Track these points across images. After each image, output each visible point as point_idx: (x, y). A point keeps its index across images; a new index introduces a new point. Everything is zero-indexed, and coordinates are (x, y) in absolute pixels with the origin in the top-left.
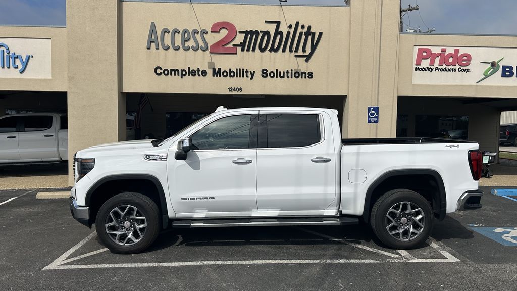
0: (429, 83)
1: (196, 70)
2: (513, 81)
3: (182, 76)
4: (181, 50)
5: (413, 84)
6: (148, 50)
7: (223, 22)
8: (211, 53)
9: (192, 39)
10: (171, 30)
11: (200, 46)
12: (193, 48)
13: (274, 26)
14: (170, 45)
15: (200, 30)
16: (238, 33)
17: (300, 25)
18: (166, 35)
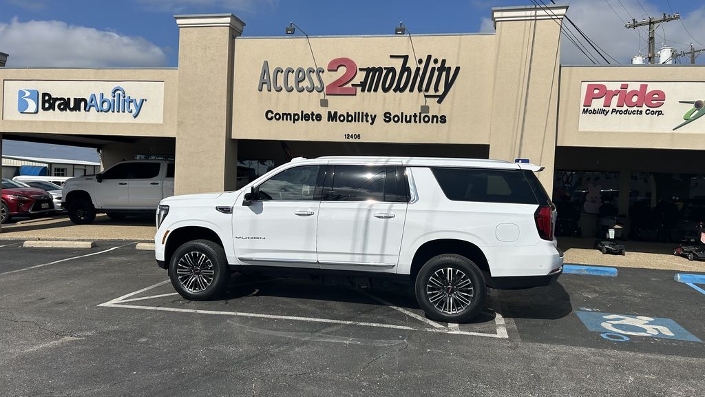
0: (603, 130)
1: (310, 113)
3: (294, 121)
4: (295, 91)
5: (580, 130)
6: (260, 92)
7: (342, 59)
8: (327, 94)
9: (306, 79)
10: (285, 69)
11: (316, 87)
12: (308, 89)
13: (401, 61)
14: (283, 86)
15: (316, 69)
16: (358, 70)
17: (432, 59)
18: (279, 74)
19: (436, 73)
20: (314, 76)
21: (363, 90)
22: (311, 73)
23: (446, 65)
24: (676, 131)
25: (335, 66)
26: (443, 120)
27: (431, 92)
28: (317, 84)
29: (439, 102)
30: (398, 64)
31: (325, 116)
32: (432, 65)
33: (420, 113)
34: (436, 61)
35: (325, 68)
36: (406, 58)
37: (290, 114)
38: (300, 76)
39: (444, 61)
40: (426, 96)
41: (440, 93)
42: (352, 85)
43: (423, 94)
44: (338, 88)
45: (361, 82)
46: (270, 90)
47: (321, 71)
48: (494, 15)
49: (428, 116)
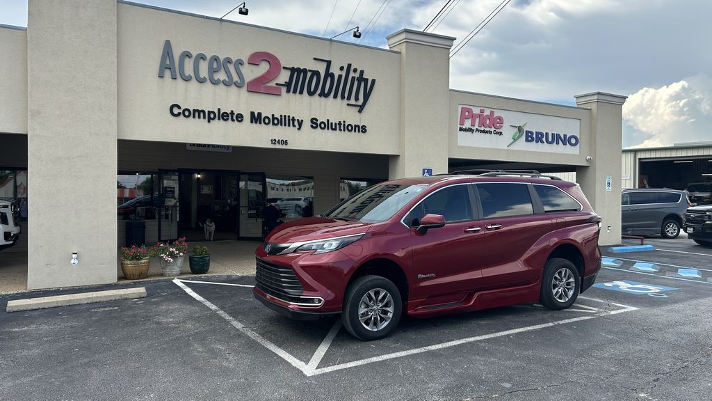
0: (471, 145)
1: (229, 112)
2: (534, 147)
3: (210, 119)
4: (208, 84)
5: (459, 145)
6: (160, 79)
7: (265, 53)
8: (248, 91)
9: (223, 70)
10: (194, 54)
11: (234, 80)
12: (224, 83)
13: (324, 65)
14: (192, 75)
15: (234, 59)
16: (282, 69)
17: (352, 68)
18: (187, 60)
19: (356, 83)
20: (231, 68)
21: (288, 91)
22: (228, 64)
23: (365, 76)
24: (509, 148)
25: (255, 59)
26: (363, 129)
27: (353, 101)
28: (236, 78)
29: (360, 111)
30: (321, 68)
31: (247, 117)
32: (352, 74)
33: (344, 122)
34: (355, 70)
35: (245, 61)
36: (329, 63)
37: (203, 111)
38: (215, 65)
39: (362, 72)
40: (348, 105)
41: (360, 102)
42: (277, 84)
43: (345, 102)
44: (258, 86)
45: (286, 82)
46: (174, 78)
47: (240, 63)
48: (403, 36)
49: (351, 125)
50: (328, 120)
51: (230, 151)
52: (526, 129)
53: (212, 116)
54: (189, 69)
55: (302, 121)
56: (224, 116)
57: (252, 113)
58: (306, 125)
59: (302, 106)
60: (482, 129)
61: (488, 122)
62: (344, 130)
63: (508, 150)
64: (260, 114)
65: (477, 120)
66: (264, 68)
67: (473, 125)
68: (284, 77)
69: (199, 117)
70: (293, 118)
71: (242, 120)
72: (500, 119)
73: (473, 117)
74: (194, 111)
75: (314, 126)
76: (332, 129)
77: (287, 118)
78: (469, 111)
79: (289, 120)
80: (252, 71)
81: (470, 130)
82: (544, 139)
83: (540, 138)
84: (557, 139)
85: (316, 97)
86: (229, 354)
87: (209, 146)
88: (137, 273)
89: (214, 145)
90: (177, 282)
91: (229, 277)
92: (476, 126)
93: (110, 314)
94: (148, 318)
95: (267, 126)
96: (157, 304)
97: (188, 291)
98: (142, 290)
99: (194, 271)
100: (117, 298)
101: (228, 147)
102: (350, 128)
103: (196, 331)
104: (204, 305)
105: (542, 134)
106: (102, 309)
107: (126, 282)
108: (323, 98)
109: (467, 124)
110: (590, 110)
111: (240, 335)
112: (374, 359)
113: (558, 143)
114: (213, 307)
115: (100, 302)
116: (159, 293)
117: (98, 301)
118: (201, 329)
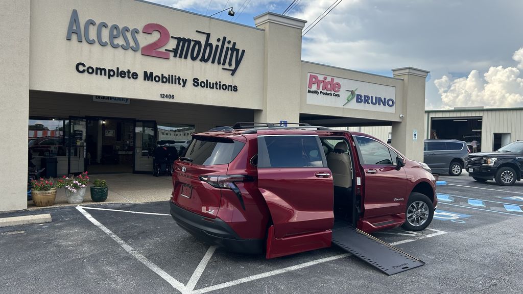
0: (316, 104)
1: (126, 71)
2: (362, 106)
3: (110, 76)
4: (109, 47)
5: (308, 103)
6: (68, 41)
7: (156, 24)
8: (142, 55)
9: (121, 37)
10: (98, 22)
11: (131, 46)
12: (123, 47)
13: (205, 37)
14: (96, 39)
15: (131, 29)
16: (171, 38)
17: (227, 41)
18: (91, 27)
19: (230, 52)
20: (129, 35)
21: (175, 56)
22: (126, 32)
23: (236, 47)
24: (344, 107)
25: (149, 29)
26: (235, 89)
27: (227, 66)
28: (132, 44)
29: (232, 74)
30: (202, 39)
31: (141, 76)
32: (226, 45)
33: (220, 82)
34: (229, 42)
35: (140, 29)
36: (208, 35)
37: (105, 70)
38: (115, 32)
39: (234, 44)
40: (223, 69)
41: (233, 67)
42: (166, 50)
43: (221, 66)
44: (150, 51)
45: (173, 49)
46: (80, 41)
47: (137, 31)
48: (267, 17)
49: (225, 85)
50: (207, 80)
51: (128, 103)
52: (357, 93)
53: (112, 73)
54: (93, 34)
55: (186, 80)
56: (122, 74)
57: (145, 73)
58: (190, 83)
59: (186, 68)
60: (325, 92)
61: (329, 87)
62: (220, 89)
63: (344, 108)
64: (151, 73)
65: (321, 85)
66: (156, 36)
67: (318, 88)
68: (172, 45)
69: (101, 74)
70: (179, 79)
71: (137, 78)
72: (338, 84)
73: (318, 82)
74: (97, 69)
75: (196, 84)
76: (210, 87)
77: (174, 78)
78: (316, 78)
79: (175, 79)
80: (146, 38)
81: (316, 92)
82: (370, 101)
83: (366, 100)
84: (379, 101)
85: (198, 61)
86: (117, 275)
87: (111, 98)
88: (45, 201)
89: (116, 98)
90: (80, 208)
91: (123, 204)
92: (321, 90)
93: (16, 237)
94: (49, 242)
95: (157, 83)
96: (60, 228)
97: (88, 216)
98: (47, 216)
99: (94, 199)
100: (25, 223)
101: (127, 99)
102: (224, 87)
103: (91, 253)
104: (101, 229)
105: (368, 97)
106: (10, 233)
107: (35, 208)
108: (203, 62)
109: (314, 88)
110: (403, 80)
111: (129, 257)
112: (244, 280)
113: (379, 104)
114: (108, 231)
115: (9, 226)
116: (62, 219)
117: (7, 225)
118: (95, 252)
